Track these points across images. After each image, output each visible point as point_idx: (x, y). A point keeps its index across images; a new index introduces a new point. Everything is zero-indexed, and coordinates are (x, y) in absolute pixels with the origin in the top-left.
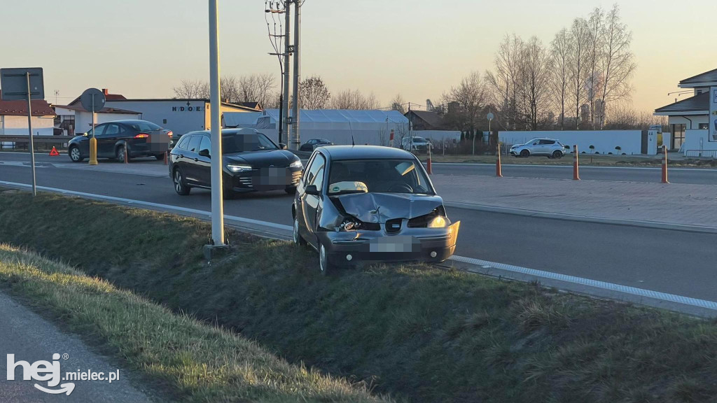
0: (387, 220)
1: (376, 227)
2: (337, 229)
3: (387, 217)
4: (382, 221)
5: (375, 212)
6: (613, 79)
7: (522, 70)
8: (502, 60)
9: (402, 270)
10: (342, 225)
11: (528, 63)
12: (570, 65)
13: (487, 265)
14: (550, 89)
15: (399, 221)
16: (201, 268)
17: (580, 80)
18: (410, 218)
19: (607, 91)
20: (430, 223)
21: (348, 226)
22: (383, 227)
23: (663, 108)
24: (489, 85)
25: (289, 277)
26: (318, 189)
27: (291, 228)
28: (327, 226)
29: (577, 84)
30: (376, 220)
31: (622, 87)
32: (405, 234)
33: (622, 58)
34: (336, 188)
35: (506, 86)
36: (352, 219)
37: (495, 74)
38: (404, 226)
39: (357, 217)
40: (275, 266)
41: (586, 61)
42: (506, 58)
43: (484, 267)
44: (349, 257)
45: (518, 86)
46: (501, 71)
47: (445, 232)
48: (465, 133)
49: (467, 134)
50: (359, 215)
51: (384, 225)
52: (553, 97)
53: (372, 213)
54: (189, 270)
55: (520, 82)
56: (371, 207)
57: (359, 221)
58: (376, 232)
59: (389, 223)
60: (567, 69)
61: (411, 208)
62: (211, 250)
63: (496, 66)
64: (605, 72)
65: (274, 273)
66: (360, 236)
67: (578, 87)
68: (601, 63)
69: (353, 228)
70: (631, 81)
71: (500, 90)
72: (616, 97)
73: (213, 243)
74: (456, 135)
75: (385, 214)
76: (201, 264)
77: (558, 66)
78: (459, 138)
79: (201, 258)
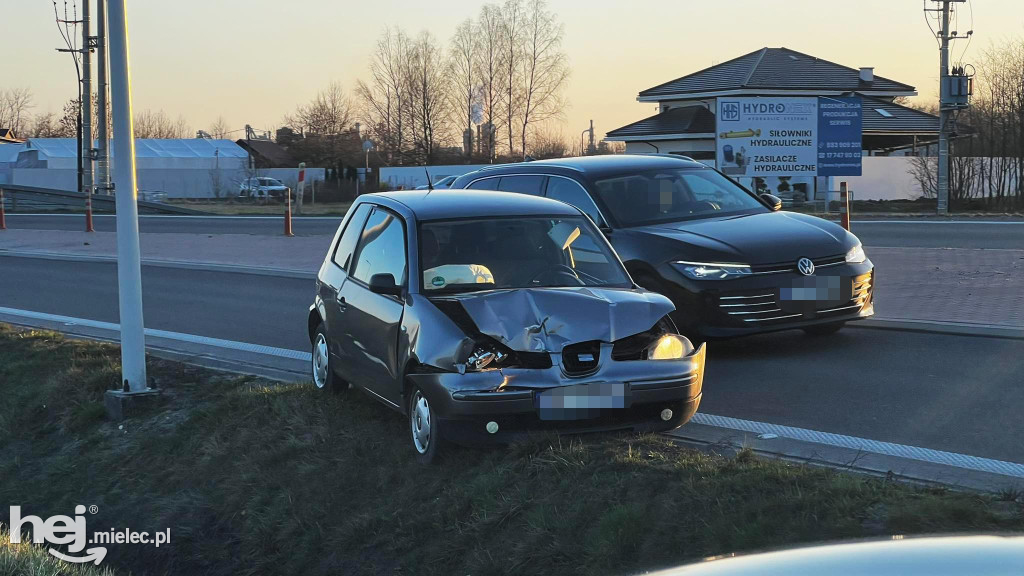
0: (564, 345)
1: (542, 360)
2: (462, 368)
3: (565, 340)
4: (555, 349)
5: (538, 330)
6: (539, 90)
7: (410, 81)
8: (381, 64)
9: (631, 455)
10: (471, 360)
11: (417, 68)
12: (479, 70)
13: (770, 431)
14: (450, 105)
15: (593, 347)
16: (107, 439)
17: (493, 93)
18: (613, 340)
19: (531, 107)
20: (654, 349)
21: (481, 359)
22: (557, 360)
23: (618, 130)
24: (362, 101)
25: (335, 463)
26: (398, 282)
27: (306, 356)
28: (438, 362)
29: (489, 98)
30: (540, 347)
31: (552, 102)
32: (608, 374)
33: (551, 61)
34: (438, 279)
35: (386, 101)
36: (491, 344)
37: (371, 85)
38: (606, 357)
39: (503, 341)
40: (292, 440)
41: (500, 64)
42: (386, 61)
43: (766, 436)
44: (492, 427)
45: (405, 104)
46: (380, 80)
47: (687, 368)
48: (330, 171)
49: (334, 172)
50: (506, 337)
51: (560, 357)
52: (454, 116)
53: (531, 331)
54: (77, 443)
55: (407, 95)
56: (530, 319)
57: (504, 349)
58: (543, 371)
59: (571, 353)
60: (474, 76)
61: (612, 318)
62: (124, 400)
63: (371, 73)
64: (529, 81)
65: (294, 453)
66: (510, 381)
67: (491, 101)
68: (521, 67)
69: (493, 364)
70: (564, 93)
71: (379, 109)
72: (545, 116)
73: (127, 388)
74: (318, 174)
75: (560, 333)
76: (104, 430)
77: (461, 72)
78: (323, 177)
79: (102, 417)
